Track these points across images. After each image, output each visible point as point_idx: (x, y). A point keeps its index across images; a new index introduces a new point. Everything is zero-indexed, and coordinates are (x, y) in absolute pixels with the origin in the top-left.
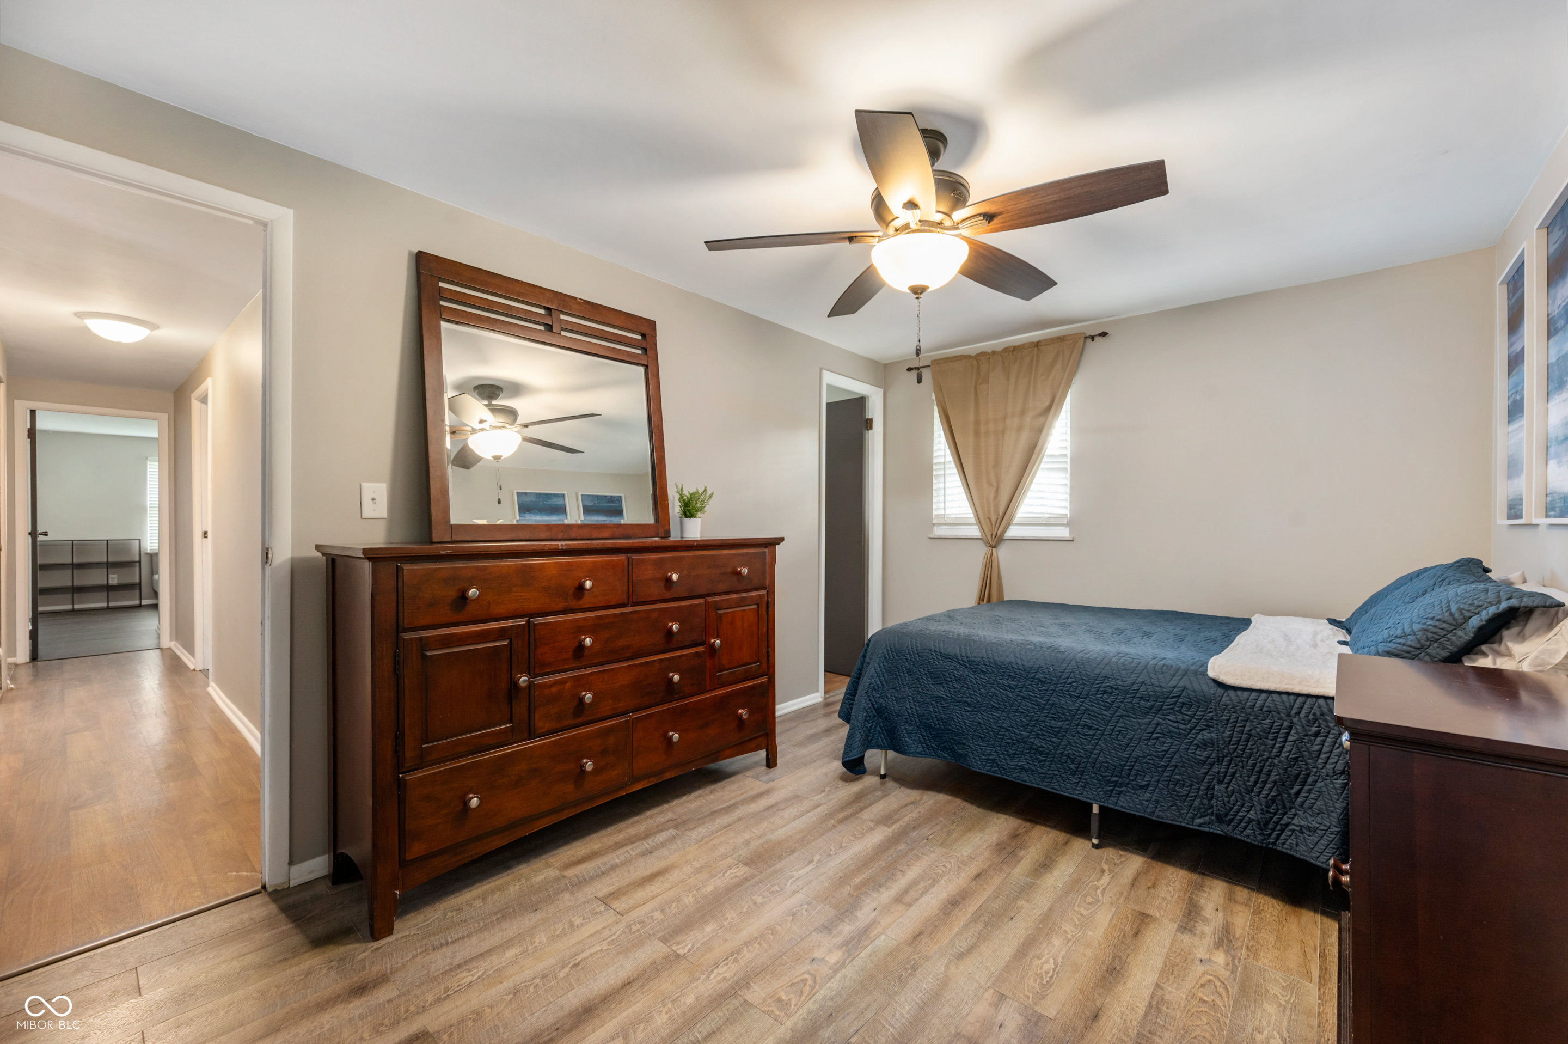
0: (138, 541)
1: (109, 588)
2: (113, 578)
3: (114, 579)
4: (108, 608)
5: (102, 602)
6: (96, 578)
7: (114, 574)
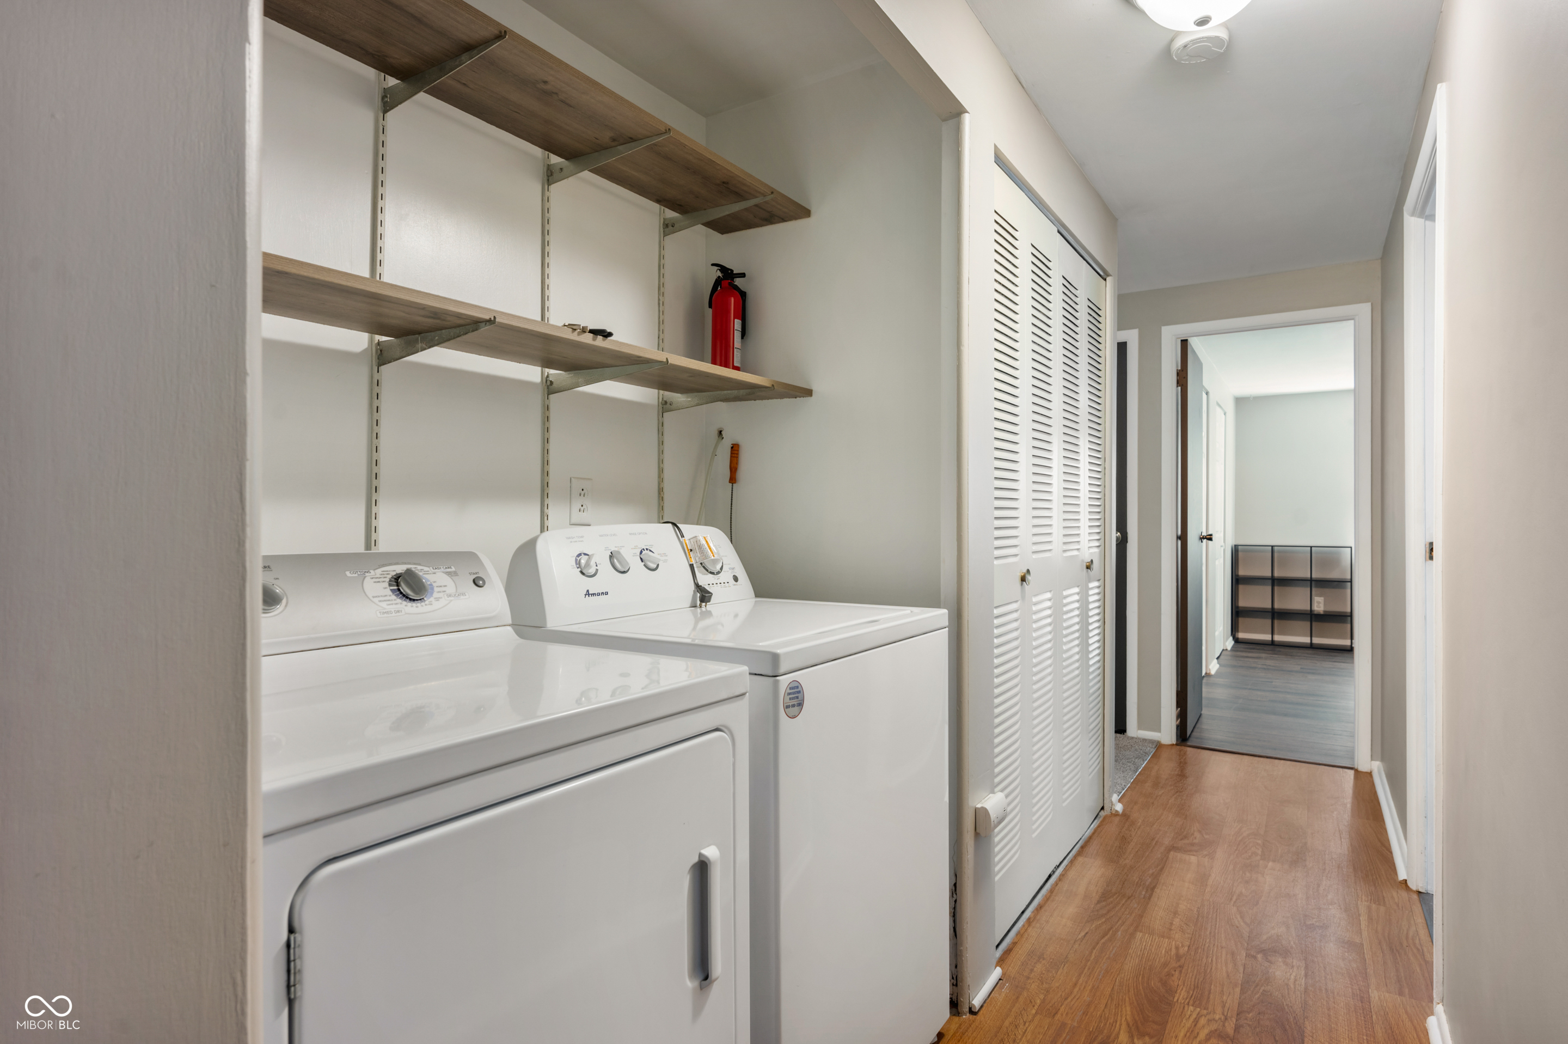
0: (1350, 549)
1: (1313, 617)
2: (1319, 603)
3: (1320, 605)
4: (1312, 646)
5: (1305, 635)
6: (1296, 600)
7: (1320, 597)
